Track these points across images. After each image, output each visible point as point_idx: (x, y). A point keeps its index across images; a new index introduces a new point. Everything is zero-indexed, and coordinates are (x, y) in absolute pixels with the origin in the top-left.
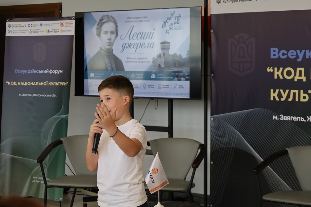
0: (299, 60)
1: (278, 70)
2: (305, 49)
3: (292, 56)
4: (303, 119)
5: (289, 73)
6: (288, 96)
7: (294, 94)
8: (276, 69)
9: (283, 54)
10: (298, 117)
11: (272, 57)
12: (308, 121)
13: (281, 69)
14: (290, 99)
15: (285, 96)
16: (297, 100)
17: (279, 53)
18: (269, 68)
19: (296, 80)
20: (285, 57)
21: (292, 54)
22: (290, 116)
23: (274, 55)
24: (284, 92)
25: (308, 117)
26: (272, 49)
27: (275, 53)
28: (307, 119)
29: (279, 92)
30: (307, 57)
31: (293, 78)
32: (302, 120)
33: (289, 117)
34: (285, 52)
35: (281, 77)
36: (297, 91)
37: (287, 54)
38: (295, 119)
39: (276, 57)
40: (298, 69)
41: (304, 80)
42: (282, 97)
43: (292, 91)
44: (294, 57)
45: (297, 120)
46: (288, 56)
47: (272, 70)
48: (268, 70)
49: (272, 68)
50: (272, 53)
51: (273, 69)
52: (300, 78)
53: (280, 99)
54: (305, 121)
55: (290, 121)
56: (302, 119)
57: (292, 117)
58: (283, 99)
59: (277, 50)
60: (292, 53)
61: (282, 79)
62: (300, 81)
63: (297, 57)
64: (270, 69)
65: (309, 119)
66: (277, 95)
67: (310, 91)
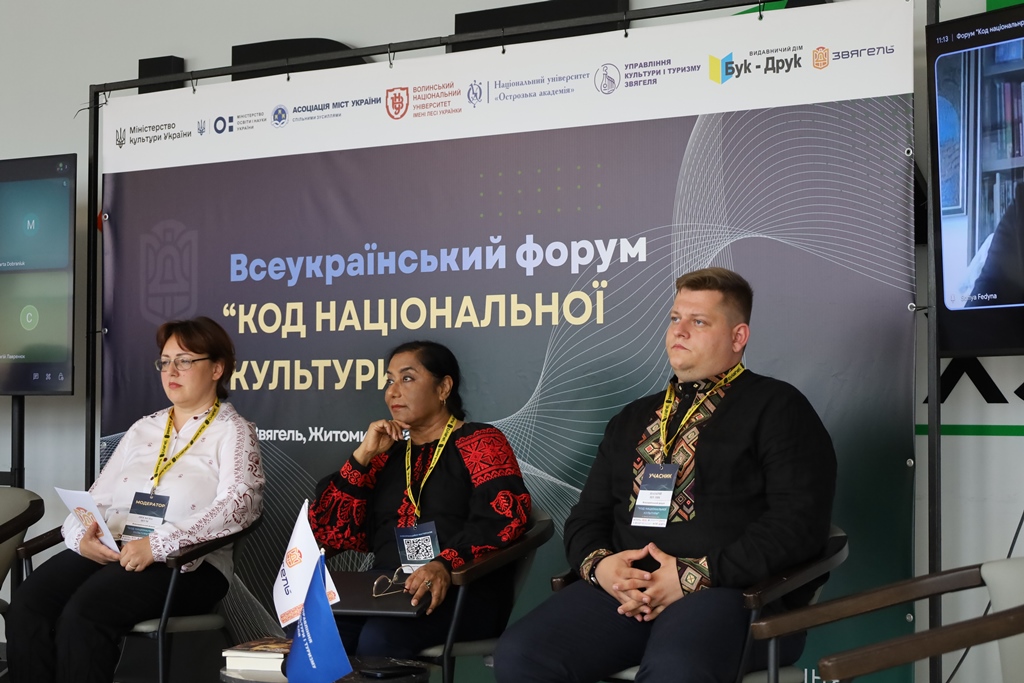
0: (292, 283)
1: (247, 312)
2: (305, 255)
3: (277, 272)
4: (301, 435)
5: (270, 318)
6: (269, 378)
7: (282, 370)
8: (242, 307)
9: (258, 270)
10: (289, 432)
11: (234, 278)
12: (310, 439)
13: (253, 307)
14: (273, 386)
15: (260, 376)
16: (287, 387)
17: (248, 267)
18: (227, 305)
19: (284, 336)
20: (261, 276)
21: (275, 268)
22: (273, 429)
23: (239, 273)
24: (260, 369)
25: (310, 429)
26: (234, 258)
27: (239, 267)
28: (309, 434)
29: (250, 367)
30: (309, 275)
31: (280, 329)
32: (297, 439)
33: (271, 431)
34: (262, 264)
35: (254, 330)
36: (286, 364)
37: (266, 269)
38: (283, 435)
39: (242, 278)
40: (290, 306)
41: (303, 335)
42: (256, 382)
43: (278, 364)
44: (281, 276)
45: (288, 439)
46: (267, 274)
47: (233, 313)
48: (226, 313)
49: (233, 305)
50: (234, 267)
51: (237, 308)
52: (294, 329)
53: (250, 385)
54: (305, 439)
55: (273, 441)
56: (298, 436)
57: (276, 431)
58: (256, 387)
59: (243, 258)
60: (277, 265)
61: (254, 334)
62: (294, 336)
63: (288, 275)
64: (228, 308)
65: (312, 434)
66: (245, 376)
67: (315, 363)
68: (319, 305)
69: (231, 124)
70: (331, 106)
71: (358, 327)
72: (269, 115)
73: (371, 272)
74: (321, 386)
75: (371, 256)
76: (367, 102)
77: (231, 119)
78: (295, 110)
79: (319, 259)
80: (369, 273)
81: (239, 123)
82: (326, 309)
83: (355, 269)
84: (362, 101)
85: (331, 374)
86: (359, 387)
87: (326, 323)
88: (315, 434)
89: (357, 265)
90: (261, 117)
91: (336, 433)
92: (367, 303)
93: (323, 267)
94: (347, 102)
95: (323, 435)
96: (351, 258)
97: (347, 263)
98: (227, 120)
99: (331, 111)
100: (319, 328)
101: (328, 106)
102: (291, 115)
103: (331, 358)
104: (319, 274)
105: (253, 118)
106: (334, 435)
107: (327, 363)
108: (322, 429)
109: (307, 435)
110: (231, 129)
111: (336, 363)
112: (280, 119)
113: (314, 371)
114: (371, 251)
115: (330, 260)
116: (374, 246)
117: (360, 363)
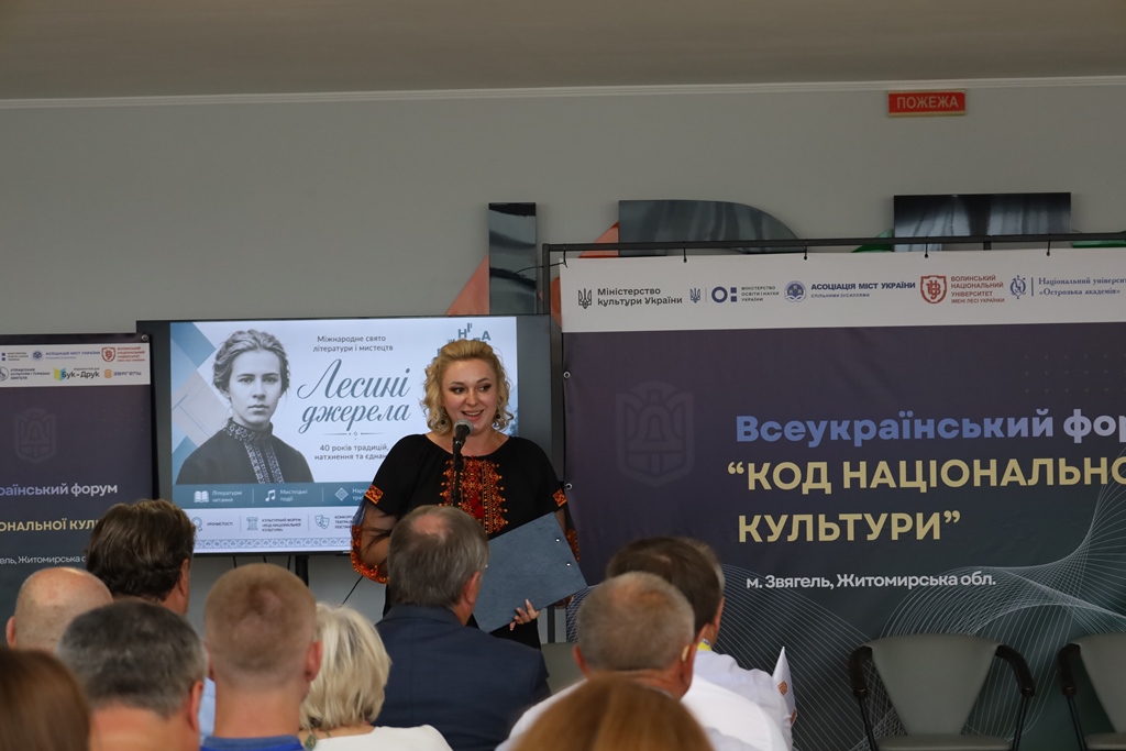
0: (812, 444)
1: (758, 470)
2: (829, 420)
3: (795, 434)
4: (828, 582)
5: (787, 476)
6: (787, 529)
7: (803, 524)
8: (751, 466)
9: (771, 431)
10: (814, 579)
11: (741, 438)
12: (839, 585)
13: (766, 466)
14: (793, 537)
15: (777, 530)
16: (810, 538)
17: (758, 428)
18: (733, 464)
19: (805, 491)
20: (777, 436)
21: (793, 431)
22: (794, 577)
23: (747, 434)
24: (776, 523)
25: (839, 576)
26: (741, 420)
27: (747, 429)
28: (838, 581)
30: (834, 437)
31: (800, 486)
32: (823, 586)
33: (791, 579)
34: (777, 426)
35: (767, 486)
36: (808, 518)
37: (782, 431)
38: (806, 582)
39: (752, 438)
40: (811, 466)
41: (828, 491)
42: (771, 534)
43: (797, 518)
44: (800, 437)
45: (812, 586)
46: (783, 436)
47: (741, 470)
48: (731, 470)
49: (741, 463)
50: (741, 429)
51: (745, 467)
52: (817, 486)
53: (764, 537)
54: (832, 586)
55: (793, 589)
56: (824, 583)
57: (797, 579)
58: (771, 539)
59: (754, 421)
60: (795, 427)
61: (768, 490)
62: (817, 493)
63: (809, 437)
64: (735, 466)
65: (841, 580)
66: (757, 529)
67: (842, 517)
68: (847, 465)
69: (734, 295)
70: (857, 286)
71: (892, 485)
72: (782, 289)
73: (906, 435)
74: (851, 537)
75: (906, 423)
76: (898, 286)
77: (734, 290)
78: (814, 287)
79: (846, 424)
80: (905, 437)
81: (743, 294)
82: (855, 468)
83: (888, 433)
84: (893, 285)
85: (862, 527)
86: (895, 537)
87: (855, 481)
88: (844, 580)
89: (890, 430)
90: (772, 291)
91: (870, 579)
92: (903, 464)
93: (851, 430)
94: (876, 285)
95: (854, 581)
96: (884, 423)
97: (879, 428)
98: (729, 291)
99: (857, 290)
100: (847, 485)
101: (853, 286)
102: (808, 291)
103: (862, 512)
104: (846, 437)
105: (762, 291)
106: (867, 582)
107: (859, 517)
108: (852, 576)
109: (835, 581)
110: (734, 299)
111: (868, 517)
112: (795, 294)
113: (843, 525)
114: (906, 417)
115: (858, 425)
116: (910, 414)
117: (895, 517)
